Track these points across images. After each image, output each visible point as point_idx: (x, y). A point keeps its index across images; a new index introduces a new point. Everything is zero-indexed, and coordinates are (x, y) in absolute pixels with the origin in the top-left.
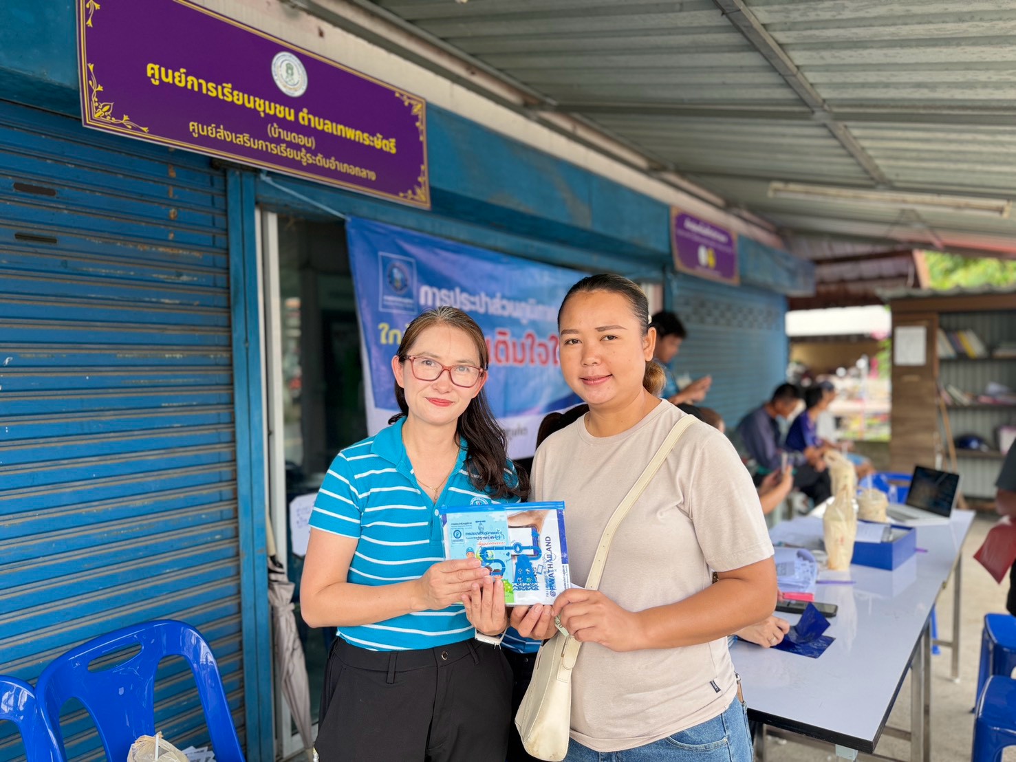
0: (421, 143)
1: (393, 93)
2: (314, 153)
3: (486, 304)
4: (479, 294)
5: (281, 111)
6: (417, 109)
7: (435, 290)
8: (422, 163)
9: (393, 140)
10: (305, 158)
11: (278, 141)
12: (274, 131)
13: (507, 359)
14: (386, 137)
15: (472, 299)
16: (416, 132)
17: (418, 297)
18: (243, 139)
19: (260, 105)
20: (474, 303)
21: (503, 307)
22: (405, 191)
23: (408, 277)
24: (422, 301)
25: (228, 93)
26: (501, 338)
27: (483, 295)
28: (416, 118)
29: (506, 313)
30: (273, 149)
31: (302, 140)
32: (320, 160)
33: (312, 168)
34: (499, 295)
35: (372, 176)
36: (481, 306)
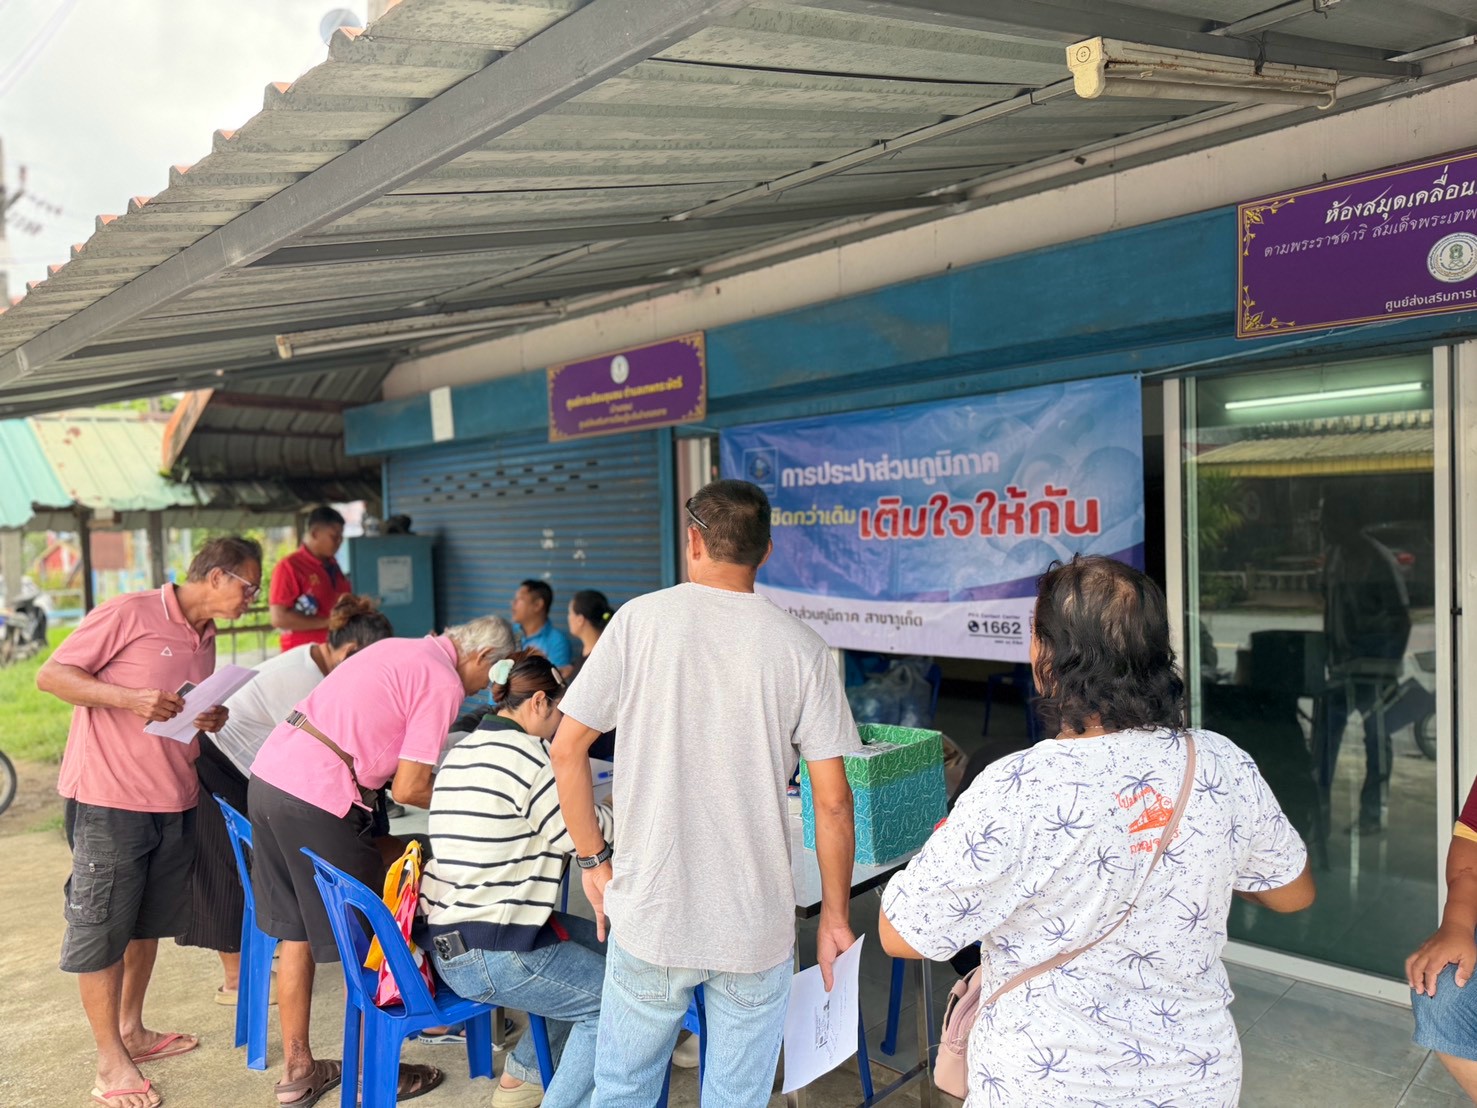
0: (699, 368)
1: (678, 342)
2: (630, 412)
3: (867, 470)
4: (857, 462)
5: (617, 395)
6: (698, 342)
7: (799, 471)
8: (700, 383)
9: (680, 378)
10: (626, 418)
11: (613, 415)
12: (614, 409)
13: (895, 531)
14: (675, 378)
15: (847, 469)
16: (697, 360)
17: (780, 480)
18: (600, 421)
19: (608, 397)
20: (850, 474)
21: (894, 470)
22: (686, 413)
23: (770, 463)
24: (784, 484)
25: (596, 398)
26: (888, 507)
27: (861, 461)
28: (697, 350)
29: (897, 477)
30: (612, 420)
31: (627, 407)
32: (636, 416)
33: (633, 423)
34: (885, 456)
35: (663, 412)
36: (859, 475)
